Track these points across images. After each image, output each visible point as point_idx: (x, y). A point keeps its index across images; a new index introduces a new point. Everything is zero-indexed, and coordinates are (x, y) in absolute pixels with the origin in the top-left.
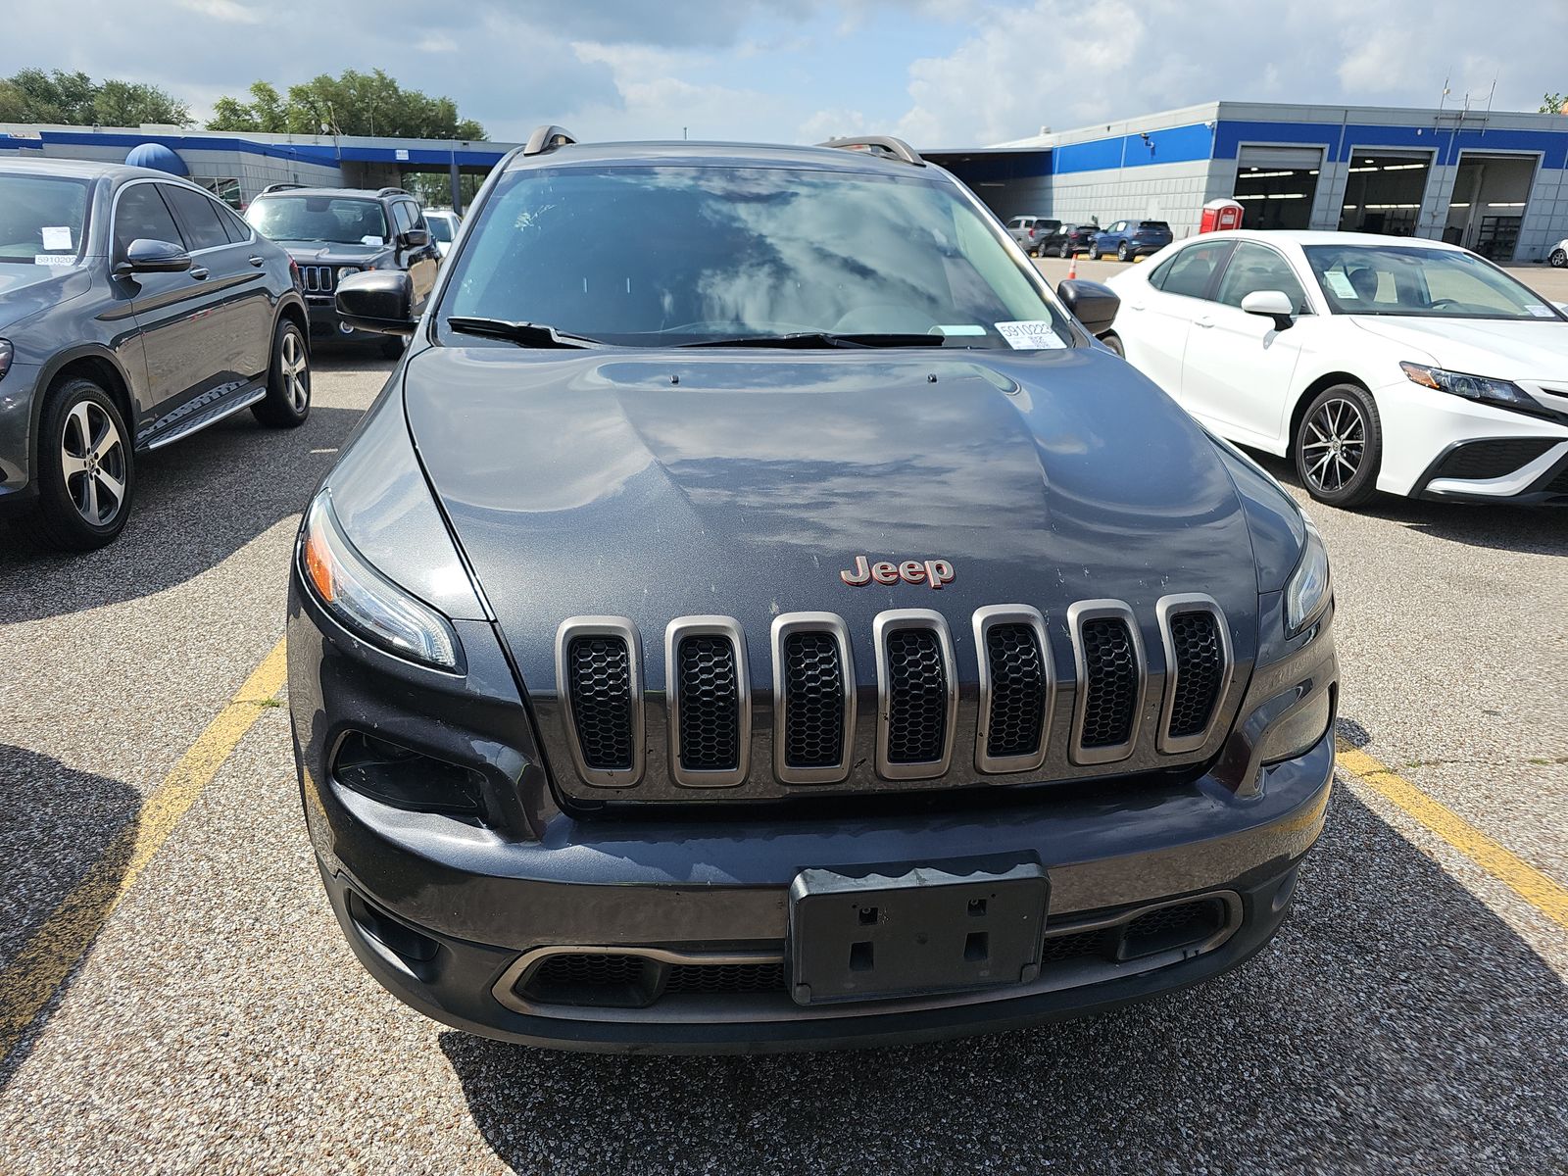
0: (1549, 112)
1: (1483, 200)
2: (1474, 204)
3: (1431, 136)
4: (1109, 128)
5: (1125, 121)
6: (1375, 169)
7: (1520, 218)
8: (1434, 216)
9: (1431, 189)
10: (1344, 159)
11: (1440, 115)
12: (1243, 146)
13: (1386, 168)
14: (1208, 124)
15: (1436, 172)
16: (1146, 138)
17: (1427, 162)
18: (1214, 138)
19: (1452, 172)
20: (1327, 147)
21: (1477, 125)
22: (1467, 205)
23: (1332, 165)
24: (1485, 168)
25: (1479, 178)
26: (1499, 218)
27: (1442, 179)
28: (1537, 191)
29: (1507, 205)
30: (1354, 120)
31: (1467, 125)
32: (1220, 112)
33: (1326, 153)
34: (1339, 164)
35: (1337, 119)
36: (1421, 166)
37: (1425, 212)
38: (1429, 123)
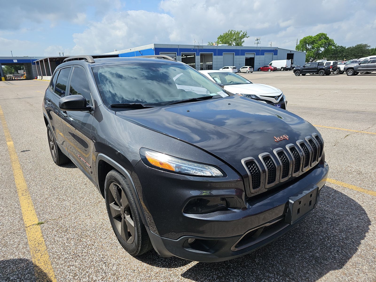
0: (209, 45)
1: (205, 62)
2: (204, 63)
3: (194, 50)
4: (131, 50)
5: (134, 48)
6: (186, 57)
7: (212, 65)
8: (198, 66)
9: (196, 61)
10: (180, 55)
11: (195, 46)
12: (161, 53)
13: (188, 57)
14: (153, 48)
15: (196, 57)
16: (140, 52)
17: (195, 55)
18: (154, 51)
19: (199, 57)
20: (176, 53)
21: (201, 48)
22: (203, 63)
23: (178, 56)
24: (204, 56)
25: (203, 58)
26: (208, 65)
27: (198, 58)
28: (214, 60)
29: (209, 63)
30: (180, 47)
31: (200, 48)
32: (154, 46)
33: (176, 54)
34: (179, 56)
35: (177, 47)
36: (194, 56)
37: (197, 65)
38: (194, 48)
